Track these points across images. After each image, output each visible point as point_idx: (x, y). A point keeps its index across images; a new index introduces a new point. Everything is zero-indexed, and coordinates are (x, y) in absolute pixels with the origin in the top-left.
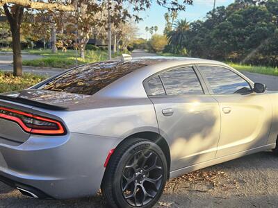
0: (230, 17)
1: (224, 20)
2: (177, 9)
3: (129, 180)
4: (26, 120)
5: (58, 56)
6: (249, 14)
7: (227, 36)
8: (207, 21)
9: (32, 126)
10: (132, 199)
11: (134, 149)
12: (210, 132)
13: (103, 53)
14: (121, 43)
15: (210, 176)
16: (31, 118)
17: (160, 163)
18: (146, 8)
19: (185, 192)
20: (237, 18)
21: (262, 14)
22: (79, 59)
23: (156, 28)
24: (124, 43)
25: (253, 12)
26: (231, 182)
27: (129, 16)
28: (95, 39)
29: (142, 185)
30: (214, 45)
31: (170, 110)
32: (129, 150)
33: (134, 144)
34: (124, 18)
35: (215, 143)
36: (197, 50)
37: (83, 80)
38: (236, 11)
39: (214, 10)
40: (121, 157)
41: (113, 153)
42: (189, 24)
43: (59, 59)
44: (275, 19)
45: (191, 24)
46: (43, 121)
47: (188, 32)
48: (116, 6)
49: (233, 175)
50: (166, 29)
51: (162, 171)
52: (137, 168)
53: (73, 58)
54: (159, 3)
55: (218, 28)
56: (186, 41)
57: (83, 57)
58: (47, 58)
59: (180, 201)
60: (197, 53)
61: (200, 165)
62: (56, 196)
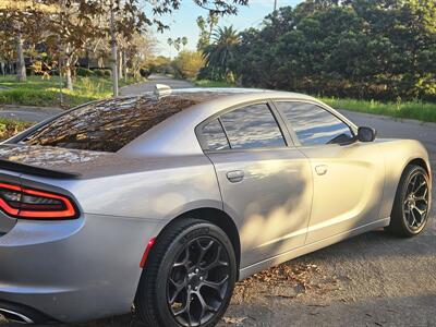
0: (301, 23)
1: (291, 28)
2: (224, 12)
3: (179, 286)
4: (8, 196)
5: (30, 87)
6: (329, 18)
7: (296, 53)
8: (266, 29)
9: (20, 206)
10: (184, 316)
11: (185, 236)
12: (297, 204)
13: (102, 80)
14: (129, 65)
15: (297, 273)
16: (18, 192)
17: (225, 256)
18: (172, 9)
19: (262, 299)
20: (311, 25)
21: (348, 18)
22: (64, 91)
23: (185, 41)
24: (134, 64)
25: (335, 15)
26: (328, 281)
27: (148, 21)
28: (87, 58)
29: (198, 293)
30: (278, 66)
31: (238, 173)
32: (178, 238)
33: (184, 229)
34: (139, 25)
35: (305, 220)
36: (250, 74)
37: (85, 131)
38: (309, 15)
39: (275, 13)
40: (166, 249)
41: (153, 245)
42: (236, 34)
43: (33, 91)
44: (367, 27)
45: (240, 34)
46: (38, 197)
47: (236, 46)
48: (127, 6)
49: (331, 269)
50: (200, 41)
51: (228, 269)
52: (190, 266)
53: (54, 89)
54: (198, 2)
55: (283, 40)
56: (232, 60)
57: (70, 86)
58: (12, 90)
59: (256, 314)
60: (251, 80)
61: (285, 255)
62: (62, 317)
